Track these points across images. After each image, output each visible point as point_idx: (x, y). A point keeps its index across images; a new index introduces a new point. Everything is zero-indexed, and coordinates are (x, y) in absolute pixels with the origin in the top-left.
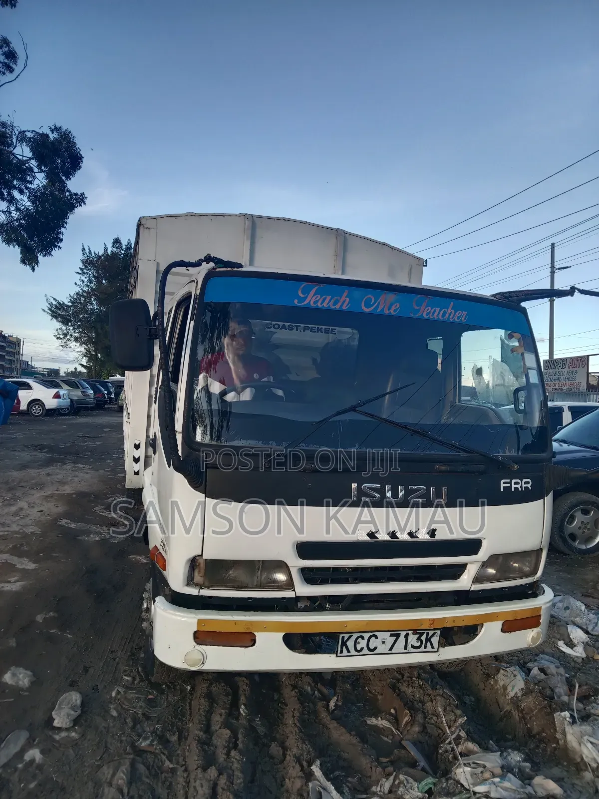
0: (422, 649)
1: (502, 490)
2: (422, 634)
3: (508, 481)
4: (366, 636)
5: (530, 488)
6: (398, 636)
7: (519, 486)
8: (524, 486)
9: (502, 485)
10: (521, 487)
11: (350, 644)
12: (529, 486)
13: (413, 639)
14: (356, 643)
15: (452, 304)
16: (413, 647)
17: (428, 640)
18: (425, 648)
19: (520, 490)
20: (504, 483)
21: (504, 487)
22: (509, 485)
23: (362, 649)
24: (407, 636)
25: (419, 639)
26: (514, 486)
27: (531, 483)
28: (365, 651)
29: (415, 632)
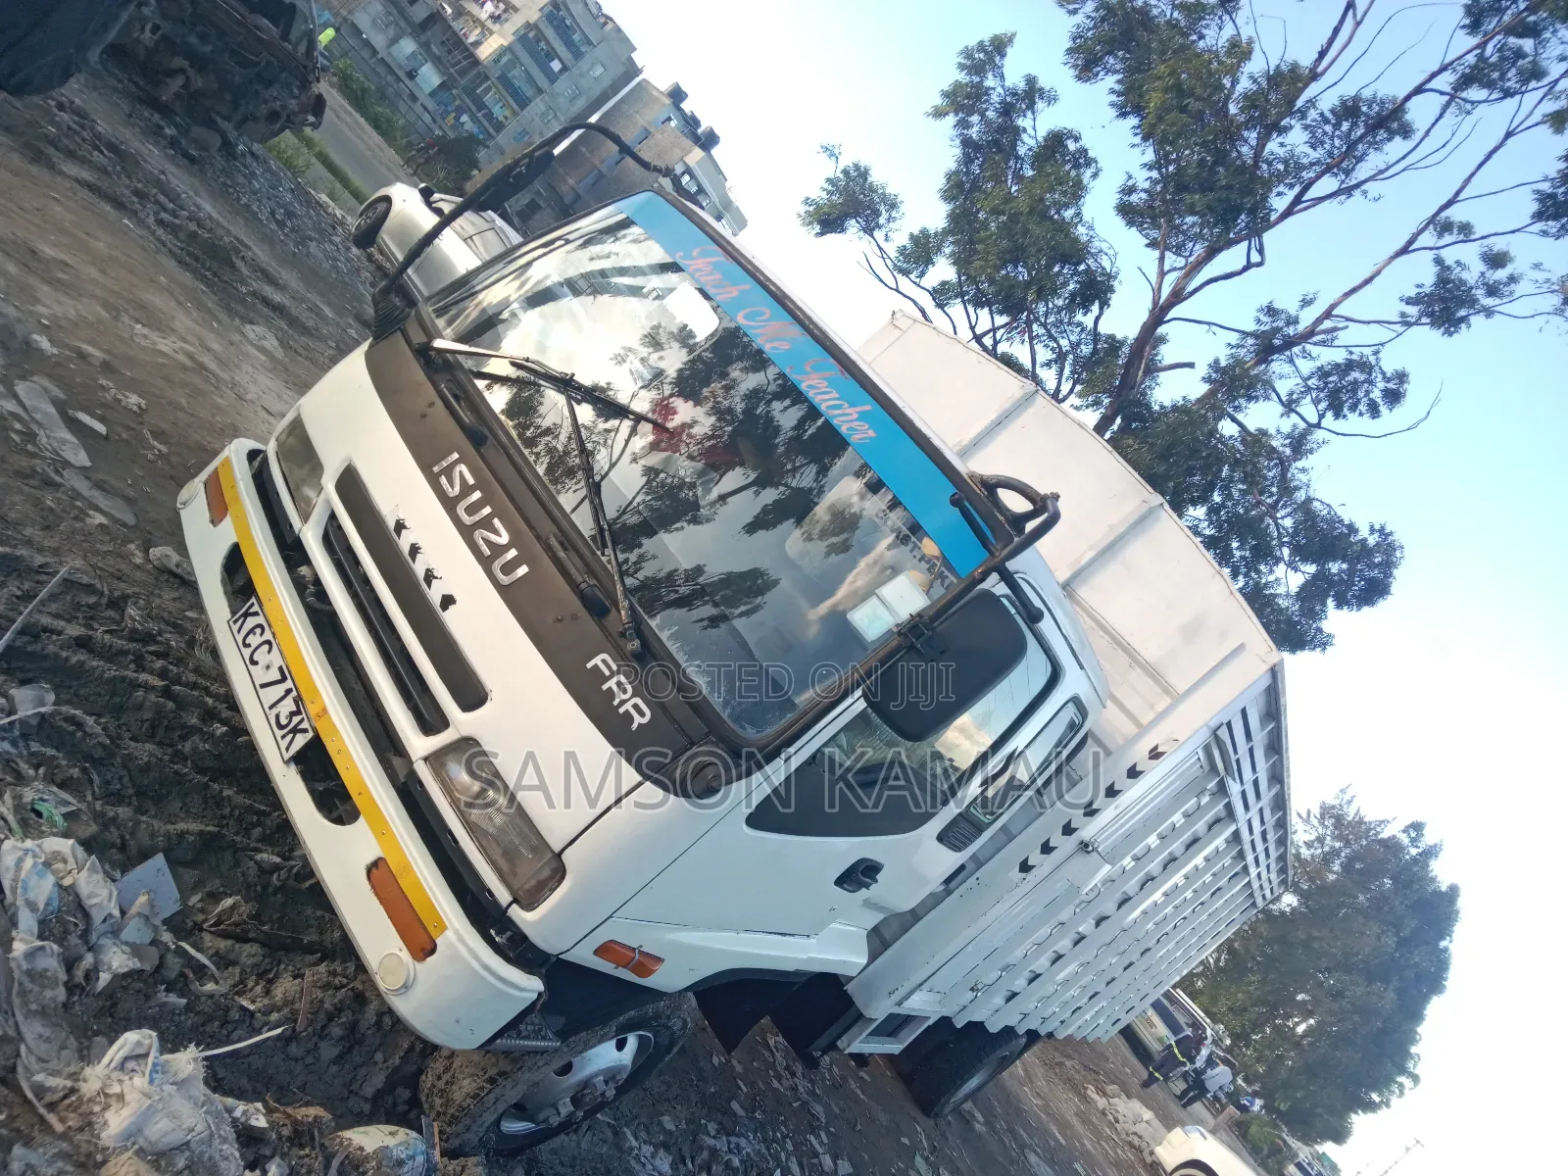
0: (279, 733)
1: (589, 665)
2: (298, 712)
3: (615, 668)
4: (268, 635)
5: (635, 726)
6: (284, 679)
7: (620, 697)
8: (628, 706)
9: (597, 661)
10: (623, 702)
11: (251, 622)
12: (638, 720)
13: (288, 705)
14: (252, 631)
15: (867, 408)
16: (277, 717)
17: (295, 731)
18: (283, 737)
19: (616, 703)
20: (604, 661)
21: (596, 665)
22: (607, 673)
23: (249, 646)
24: (288, 692)
25: (292, 714)
26: (612, 684)
27: (644, 721)
28: (247, 652)
29: (298, 700)
